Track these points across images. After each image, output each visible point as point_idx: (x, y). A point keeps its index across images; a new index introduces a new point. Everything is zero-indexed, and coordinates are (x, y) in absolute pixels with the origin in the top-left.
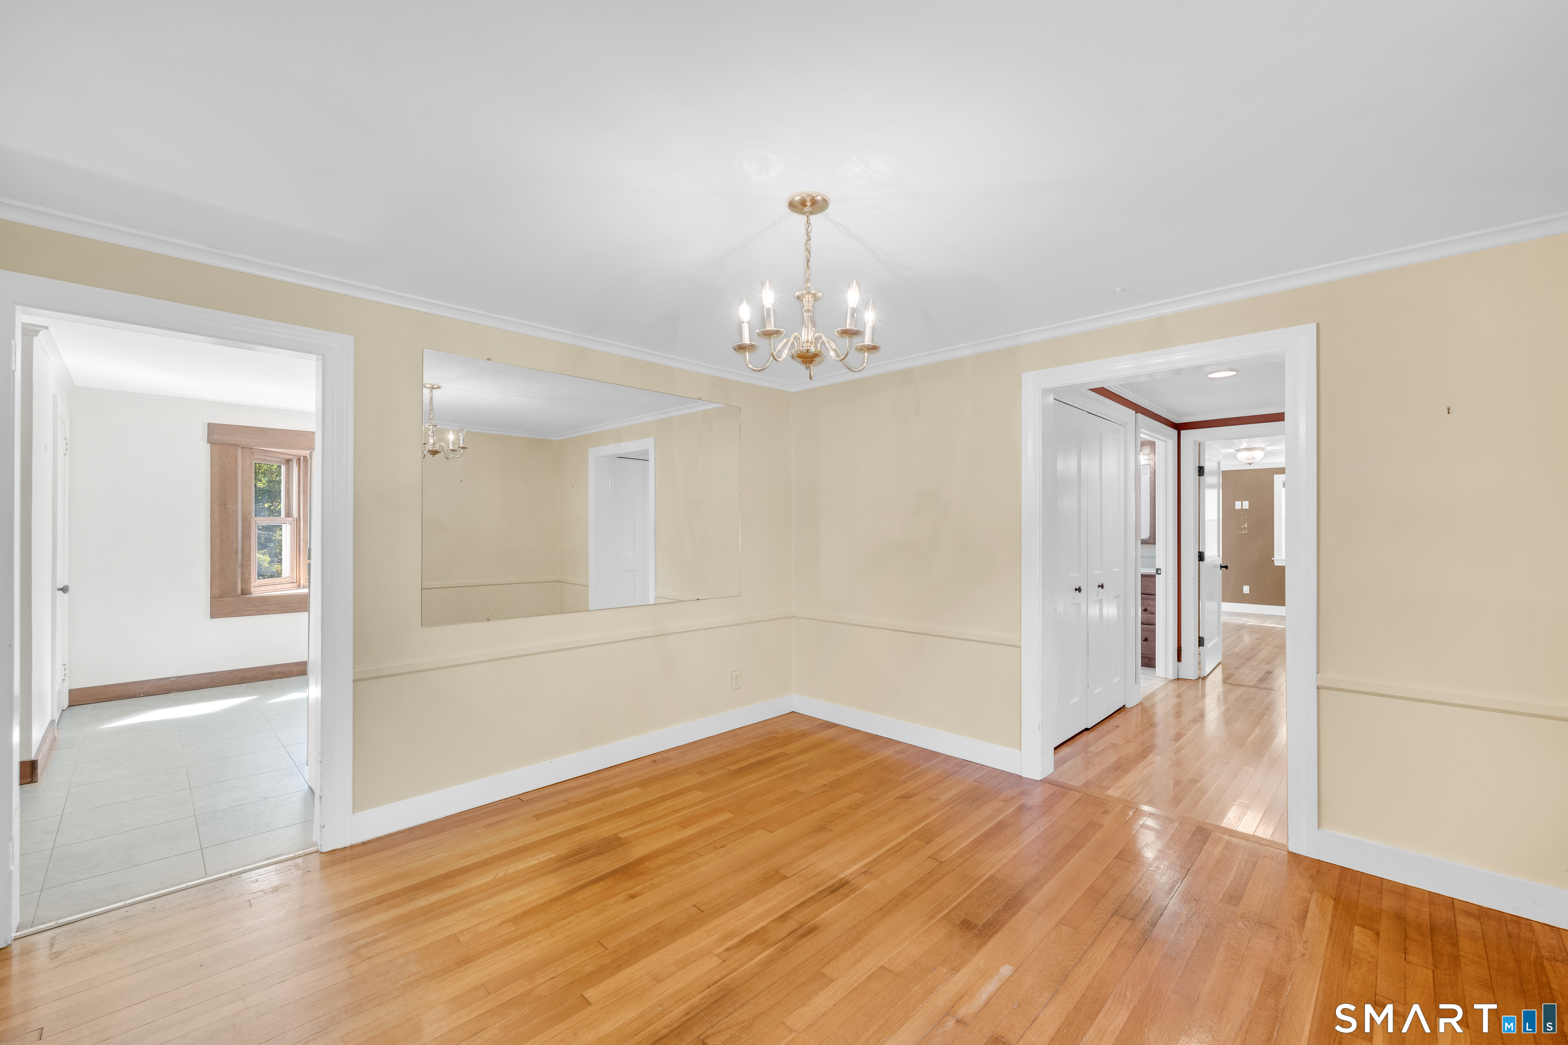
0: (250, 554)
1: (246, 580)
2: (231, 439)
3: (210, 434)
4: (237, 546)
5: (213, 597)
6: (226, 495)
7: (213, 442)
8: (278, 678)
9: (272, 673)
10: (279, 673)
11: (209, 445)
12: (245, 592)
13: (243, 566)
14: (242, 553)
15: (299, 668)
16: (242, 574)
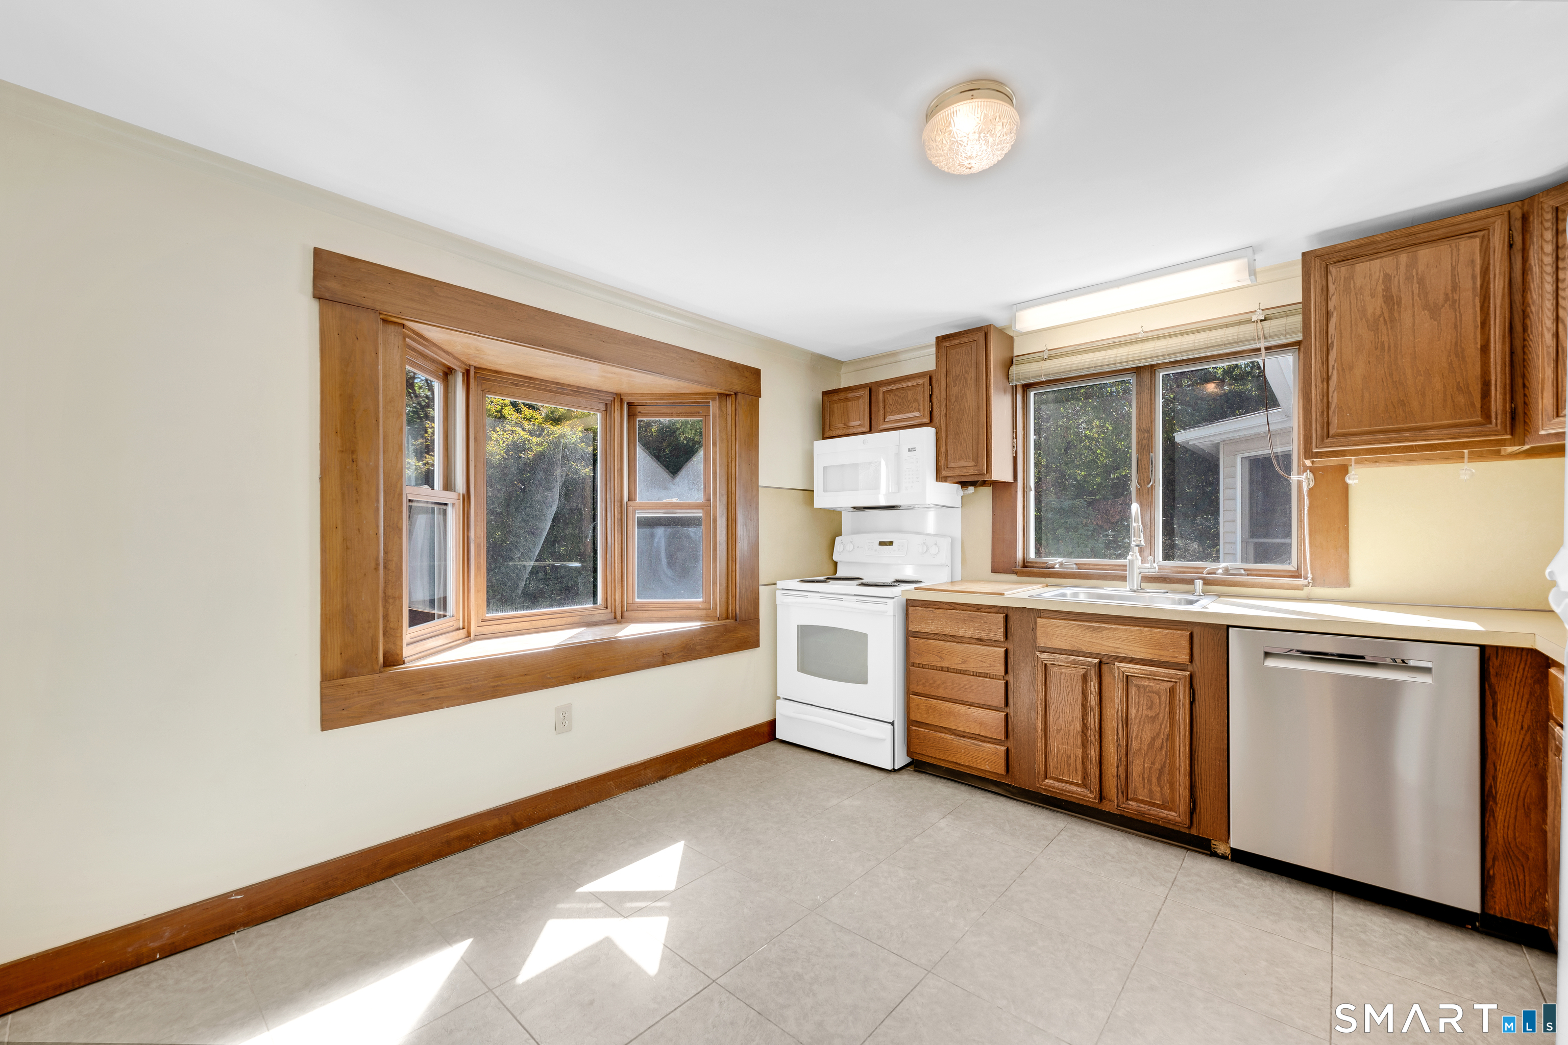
0: (401, 570)
1: (392, 634)
2: (365, 294)
3: (319, 275)
4: (378, 551)
5: (326, 678)
6: (355, 428)
7: (327, 295)
8: (459, 851)
9: (448, 843)
10: (460, 838)
11: (314, 306)
12: (392, 660)
13: (386, 598)
14: (385, 567)
15: (496, 821)
16: (386, 617)
